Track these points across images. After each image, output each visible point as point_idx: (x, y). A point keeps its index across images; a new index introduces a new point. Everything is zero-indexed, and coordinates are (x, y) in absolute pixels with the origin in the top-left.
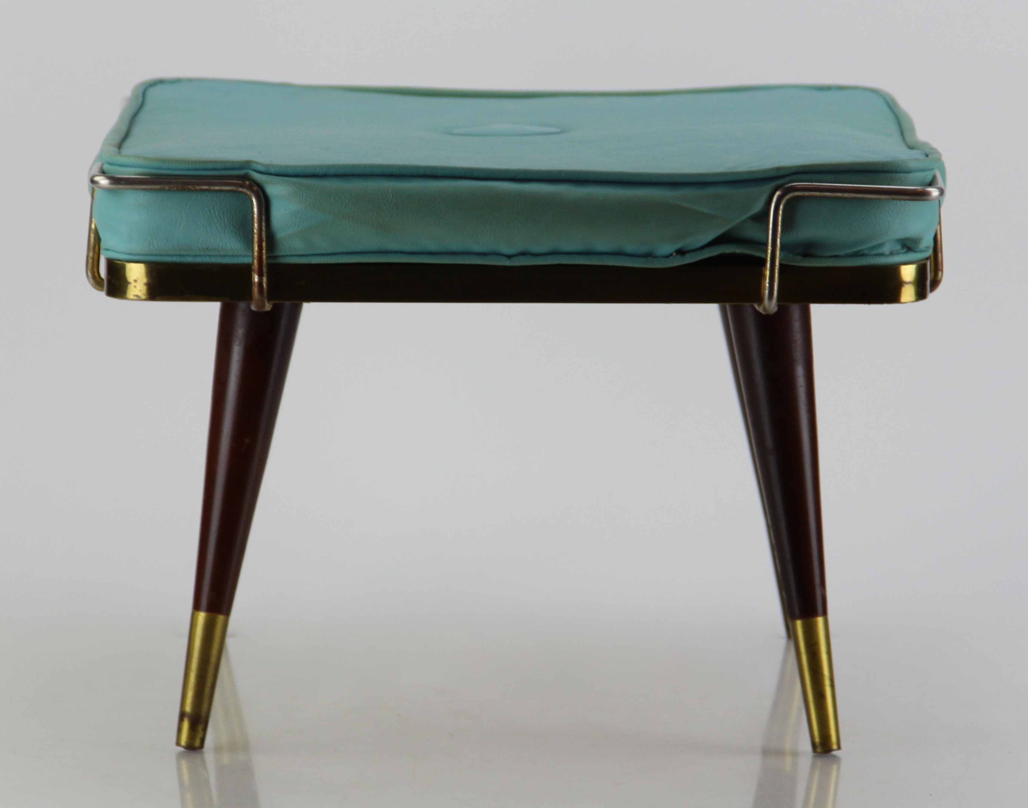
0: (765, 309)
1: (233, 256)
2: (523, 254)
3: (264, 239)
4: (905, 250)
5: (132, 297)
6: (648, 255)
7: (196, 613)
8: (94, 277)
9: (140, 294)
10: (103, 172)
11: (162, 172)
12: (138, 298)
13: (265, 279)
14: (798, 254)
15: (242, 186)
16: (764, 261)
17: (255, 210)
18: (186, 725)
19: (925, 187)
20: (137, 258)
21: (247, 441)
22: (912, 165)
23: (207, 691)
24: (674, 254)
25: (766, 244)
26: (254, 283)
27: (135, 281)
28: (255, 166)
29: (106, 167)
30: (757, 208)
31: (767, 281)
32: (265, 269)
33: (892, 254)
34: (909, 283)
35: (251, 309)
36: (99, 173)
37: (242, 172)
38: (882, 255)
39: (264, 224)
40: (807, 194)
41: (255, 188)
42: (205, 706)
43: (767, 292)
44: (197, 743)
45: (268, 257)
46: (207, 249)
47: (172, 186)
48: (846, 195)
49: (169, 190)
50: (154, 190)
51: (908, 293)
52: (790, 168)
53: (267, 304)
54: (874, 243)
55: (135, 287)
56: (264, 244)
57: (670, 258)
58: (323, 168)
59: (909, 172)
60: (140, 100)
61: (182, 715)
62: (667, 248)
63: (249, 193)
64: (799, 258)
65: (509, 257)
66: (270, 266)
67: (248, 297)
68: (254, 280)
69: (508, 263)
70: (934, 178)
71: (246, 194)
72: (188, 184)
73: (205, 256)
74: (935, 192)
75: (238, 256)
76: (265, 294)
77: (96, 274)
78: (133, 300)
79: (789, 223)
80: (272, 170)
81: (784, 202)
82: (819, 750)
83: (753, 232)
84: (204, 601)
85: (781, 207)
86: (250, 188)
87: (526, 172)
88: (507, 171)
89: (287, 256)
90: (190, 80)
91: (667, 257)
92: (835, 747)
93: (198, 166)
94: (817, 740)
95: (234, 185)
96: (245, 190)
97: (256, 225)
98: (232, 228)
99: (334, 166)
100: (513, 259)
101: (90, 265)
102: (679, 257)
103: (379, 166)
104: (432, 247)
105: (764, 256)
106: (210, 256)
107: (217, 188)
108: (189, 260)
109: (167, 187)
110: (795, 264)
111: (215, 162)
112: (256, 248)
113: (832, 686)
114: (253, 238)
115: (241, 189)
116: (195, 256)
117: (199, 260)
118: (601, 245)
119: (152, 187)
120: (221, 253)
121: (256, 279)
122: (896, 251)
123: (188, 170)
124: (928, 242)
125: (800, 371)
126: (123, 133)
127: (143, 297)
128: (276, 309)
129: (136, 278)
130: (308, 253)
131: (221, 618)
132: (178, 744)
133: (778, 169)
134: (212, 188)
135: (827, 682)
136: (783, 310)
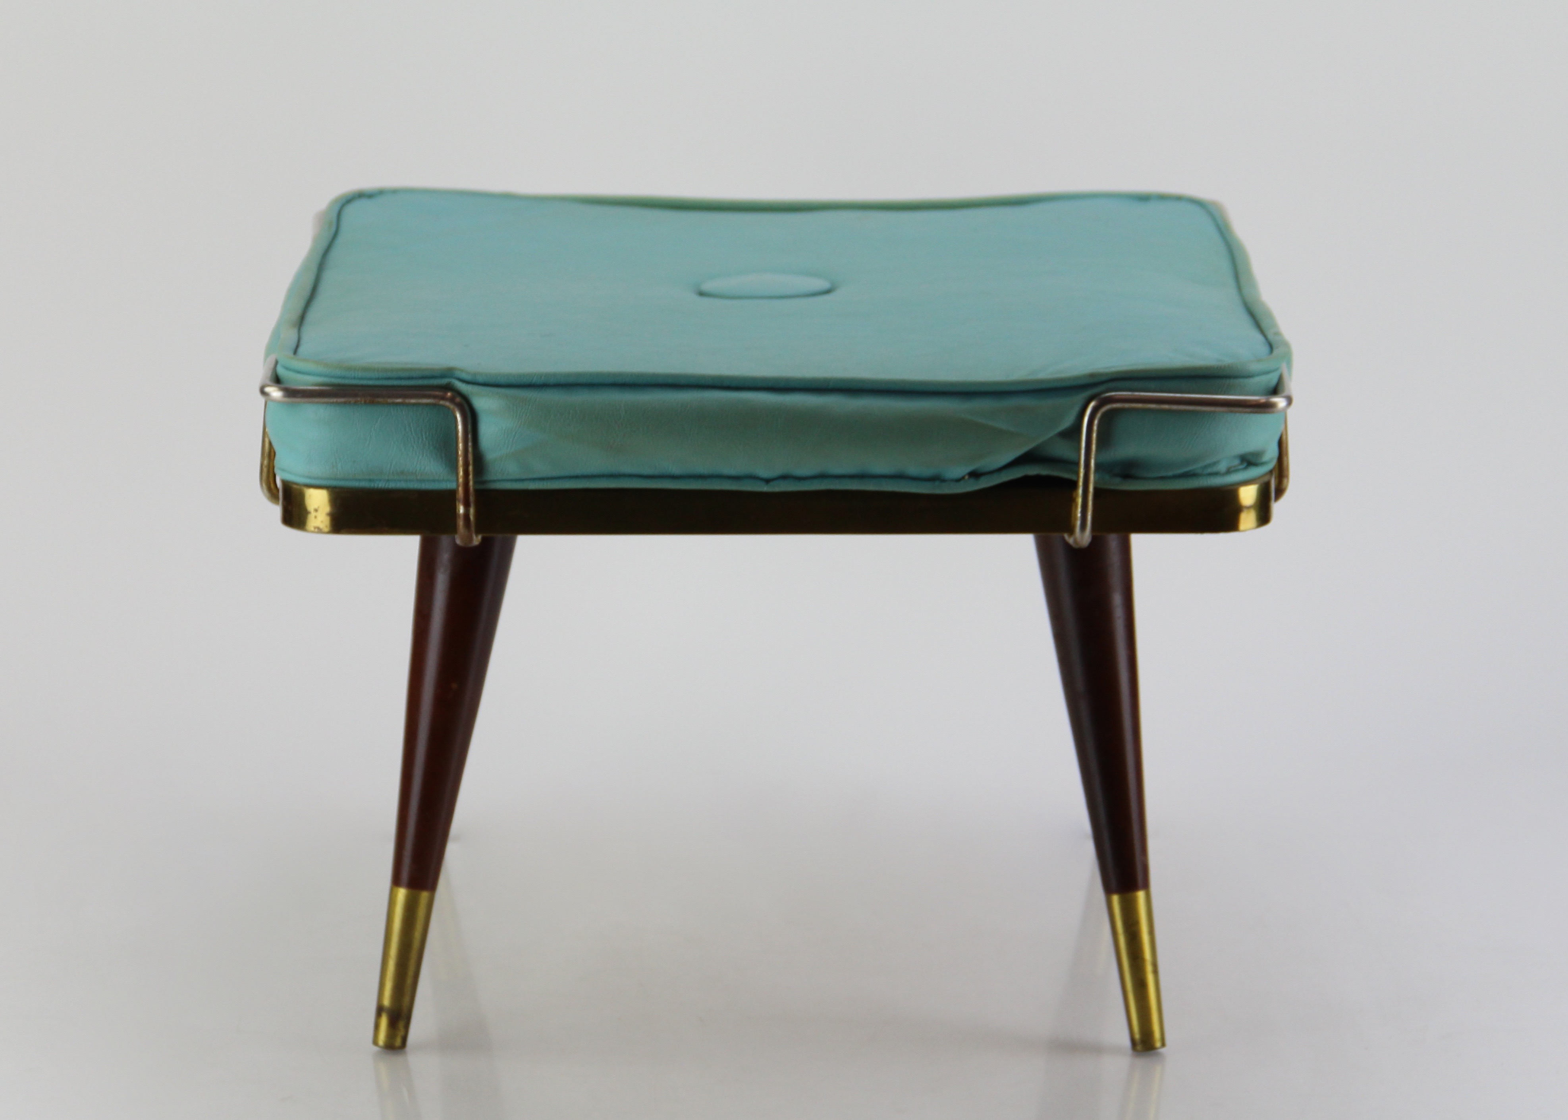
0: (1075, 541)
1: (434, 481)
2: (784, 477)
3: (471, 462)
4: (1245, 465)
5: (312, 529)
6: (935, 479)
7: (395, 889)
8: (270, 489)
9: (322, 526)
10: (277, 380)
11: (347, 382)
12: (319, 531)
13: (472, 511)
14: (1116, 475)
15: (443, 398)
16: (1074, 485)
17: (460, 427)
18: (384, 1022)
19: (1269, 397)
20: (318, 482)
21: (454, 686)
22: (1254, 367)
23: (409, 981)
24: (967, 477)
25: (1077, 464)
26: (459, 515)
27: (316, 510)
28: (458, 374)
29: (281, 371)
30: (1067, 423)
31: (1079, 510)
32: (472, 499)
33: (1229, 471)
34: (1248, 508)
35: (455, 541)
37: (444, 381)
38: (1216, 474)
39: (470, 444)
40: (1127, 405)
41: (458, 399)
42: (406, 999)
43: (1078, 523)
44: (398, 1042)
45: (475, 483)
46: (402, 473)
47: (359, 399)
48: (1175, 407)
49: (356, 403)
50: (337, 403)
51: (1248, 519)
52: (1107, 374)
53: (474, 537)
54: (1208, 462)
55: (316, 517)
56: (471, 468)
57: (962, 482)
58: (541, 377)
59: (1250, 376)
60: (334, 229)
61: (380, 1010)
62: (959, 471)
63: (452, 406)
64: (1117, 480)
65: (767, 481)
66: (477, 491)
67: (453, 529)
68: (459, 511)
69: (765, 488)
70: (1280, 380)
71: (449, 408)
72: (378, 396)
73: (400, 481)
74: (1280, 402)
75: (439, 481)
76: (473, 529)
77: (272, 486)
78: (313, 532)
79: (1105, 440)
80: (480, 379)
81: (1099, 415)
82: (1139, 1047)
83: (1062, 450)
84: (405, 875)
85: (1096, 422)
86: (452, 400)
87: (787, 380)
88: (765, 379)
89: (499, 481)
90: (395, 192)
91: (958, 480)
92: (1158, 1044)
93: (389, 374)
94: (1137, 1036)
95: (434, 397)
96: (447, 404)
97: (461, 446)
98: (431, 448)
99: (554, 375)
100: (772, 483)
101: (265, 474)
102: (972, 480)
103: (609, 375)
104: (675, 470)
105: (1074, 478)
106: (406, 481)
107: (413, 401)
108: (381, 485)
109: (352, 400)
110: (1112, 487)
111: (411, 370)
112: (461, 473)
113: (1156, 972)
114: (457, 461)
115: (442, 402)
116: (388, 480)
117: (392, 485)
118: (880, 466)
119: (335, 400)
120: (419, 477)
121: (461, 510)
122: (1235, 466)
123: (378, 379)
124: (1272, 453)
125: (1117, 599)
126: (306, 293)
127: (327, 529)
128: (486, 543)
129: (316, 507)
130: (524, 477)
131: (424, 895)
132: (375, 1042)
133: (1092, 375)
134: (407, 401)
135: (1149, 968)
136: (1096, 540)
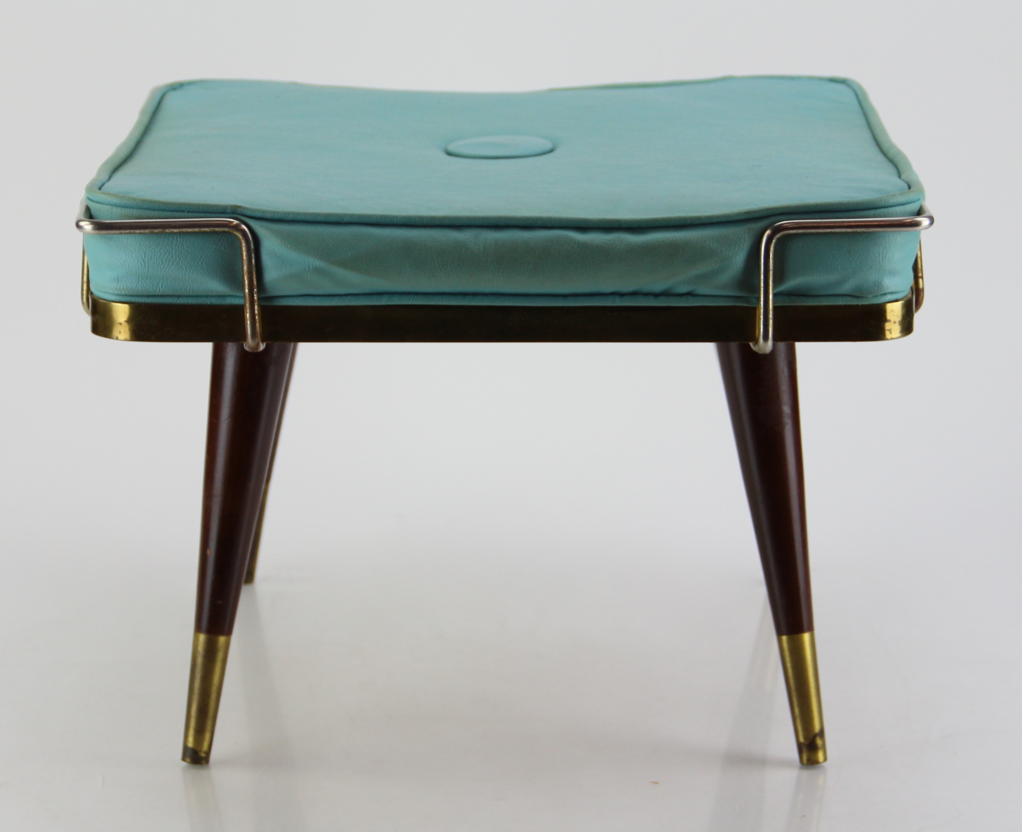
36: (85, 218)
